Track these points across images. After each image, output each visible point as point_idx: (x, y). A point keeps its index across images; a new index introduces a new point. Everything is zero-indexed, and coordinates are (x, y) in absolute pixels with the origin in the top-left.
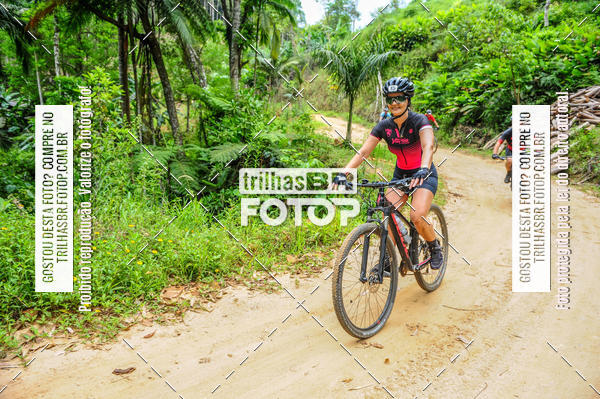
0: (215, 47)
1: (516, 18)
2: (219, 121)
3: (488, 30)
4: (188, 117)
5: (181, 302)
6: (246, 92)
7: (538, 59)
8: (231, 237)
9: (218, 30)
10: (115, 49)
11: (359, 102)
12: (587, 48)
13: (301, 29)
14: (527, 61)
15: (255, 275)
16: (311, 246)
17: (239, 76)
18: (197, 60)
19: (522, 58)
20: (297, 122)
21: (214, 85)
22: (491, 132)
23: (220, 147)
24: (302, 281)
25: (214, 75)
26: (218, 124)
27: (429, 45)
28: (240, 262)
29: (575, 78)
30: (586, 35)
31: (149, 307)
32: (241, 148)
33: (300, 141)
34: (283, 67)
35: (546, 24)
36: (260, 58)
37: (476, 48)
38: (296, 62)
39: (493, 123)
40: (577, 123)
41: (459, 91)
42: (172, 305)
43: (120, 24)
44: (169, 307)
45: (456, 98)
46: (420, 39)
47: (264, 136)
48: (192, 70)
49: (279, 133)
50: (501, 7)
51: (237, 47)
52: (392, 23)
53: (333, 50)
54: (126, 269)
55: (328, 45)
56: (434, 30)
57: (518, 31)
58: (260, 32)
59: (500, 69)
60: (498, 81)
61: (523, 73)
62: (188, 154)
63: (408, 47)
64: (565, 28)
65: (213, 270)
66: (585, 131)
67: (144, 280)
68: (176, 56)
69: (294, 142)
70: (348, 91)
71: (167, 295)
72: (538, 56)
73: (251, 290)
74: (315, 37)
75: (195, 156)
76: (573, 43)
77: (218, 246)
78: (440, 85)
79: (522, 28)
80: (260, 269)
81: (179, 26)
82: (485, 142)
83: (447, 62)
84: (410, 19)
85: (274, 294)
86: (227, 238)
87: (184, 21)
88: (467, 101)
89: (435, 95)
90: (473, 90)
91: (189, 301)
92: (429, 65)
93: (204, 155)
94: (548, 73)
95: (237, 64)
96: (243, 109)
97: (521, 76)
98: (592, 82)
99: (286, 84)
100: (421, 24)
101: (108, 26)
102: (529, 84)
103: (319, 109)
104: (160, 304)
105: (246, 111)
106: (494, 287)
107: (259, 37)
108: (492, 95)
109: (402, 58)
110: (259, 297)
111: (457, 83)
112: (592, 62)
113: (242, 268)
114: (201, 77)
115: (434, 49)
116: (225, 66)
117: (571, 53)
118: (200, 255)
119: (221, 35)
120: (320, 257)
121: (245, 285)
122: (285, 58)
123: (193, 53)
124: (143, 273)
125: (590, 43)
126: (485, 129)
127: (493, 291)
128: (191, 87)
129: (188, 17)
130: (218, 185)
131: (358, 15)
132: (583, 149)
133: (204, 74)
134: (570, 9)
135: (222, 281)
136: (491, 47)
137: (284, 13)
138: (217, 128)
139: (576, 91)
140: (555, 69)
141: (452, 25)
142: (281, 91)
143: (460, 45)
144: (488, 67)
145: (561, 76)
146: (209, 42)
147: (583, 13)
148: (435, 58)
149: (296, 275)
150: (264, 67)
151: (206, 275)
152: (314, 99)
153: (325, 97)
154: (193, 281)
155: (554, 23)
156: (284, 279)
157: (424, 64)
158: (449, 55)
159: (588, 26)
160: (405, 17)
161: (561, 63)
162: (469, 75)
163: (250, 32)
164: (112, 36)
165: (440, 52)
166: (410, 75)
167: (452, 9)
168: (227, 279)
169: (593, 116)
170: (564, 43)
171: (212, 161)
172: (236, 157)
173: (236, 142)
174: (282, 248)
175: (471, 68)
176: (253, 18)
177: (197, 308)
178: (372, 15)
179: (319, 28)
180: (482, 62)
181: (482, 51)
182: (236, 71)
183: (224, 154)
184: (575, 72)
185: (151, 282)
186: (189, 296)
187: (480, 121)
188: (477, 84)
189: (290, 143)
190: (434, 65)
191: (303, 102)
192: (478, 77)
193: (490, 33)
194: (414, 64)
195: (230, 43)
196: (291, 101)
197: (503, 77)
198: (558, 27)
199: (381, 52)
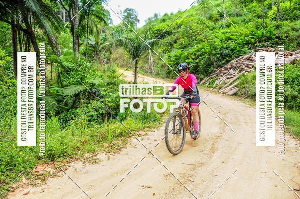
0: (66, 36)
1: (211, 24)
2: (68, 74)
3: (199, 29)
4: (52, 72)
5: (45, 173)
6: (83, 59)
7: (222, 42)
8: (73, 135)
9: (67, 27)
10: (10, 37)
11: (140, 64)
12: (243, 38)
13: (111, 27)
14: (217, 43)
15: (86, 155)
16: (116, 137)
17: (79, 51)
18: (56, 43)
19: (215, 42)
20: (109, 74)
21: (65, 55)
22: (203, 77)
23: (69, 87)
24: (111, 156)
25: (66, 50)
26: (68, 76)
27: (173, 36)
28: (79, 148)
29: (238, 51)
30: (242, 32)
31: (27, 177)
32: (80, 88)
33: (111, 83)
34: (102, 46)
35: (225, 27)
36: (90, 42)
37: (194, 38)
38: (109, 44)
39: (204, 72)
40: (240, 72)
41: (188, 58)
42: (40, 175)
43: (12, 23)
44: (38, 176)
45: (186, 61)
46: (169, 33)
47: (92, 81)
48: (53, 47)
49: (100, 79)
50: (204, 19)
51: (77, 37)
52: (155, 25)
53: (126, 38)
54: (14, 157)
55: (124, 36)
56: (175, 29)
57: (212, 30)
58: (89, 29)
59: (205, 47)
60: (205, 53)
61: (216, 49)
62: (52, 92)
63: (163, 37)
64: (233, 29)
65: (64, 154)
66: (243, 75)
67: (24, 162)
68: (44, 40)
69: (108, 84)
70: (134, 58)
71: (38, 170)
72: (222, 41)
73: (84, 163)
74: (118, 32)
75: (56, 92)
76: (237, 36)
77: (66, 141)
78: (179, 55)
79: (214, 28)
80: (89, 151)
81: (45, 25)
82: (200, 82)
83: (181, 44)
84: (163, 24)
85: (97, 164)
86: (72, 136)
87: (49, 23)
88: (191, 63)
89: (177, 60)
90: (194, 57)
91: (50, 172)
92: (173, 45)
93: (60, 92)
94: (227, 49)
95: (77, 44)
96: (81, 67)
97: (215, 50)
98: (245, 53)
99: (104, 55)
100: (168, 26)
101: (6, 25)
102: (219, 54)
103: (121, 67)
104: (33, 175)
105: (82, 69)
106: (205, 152)
107: (89, 31)
108: (203, 59)
109: (160, 42)
110: (89, 167)
111: (186, 54)
112: (245, 44)
113: (80, 152)
114: (59, 51)
115: (175, 38)
116: (71, 45)
117: (236, 40)
118: (56, 146)
119: (68, 30)
120: (121, 143)
121: (81, 161)
122: (103, 42)
123: (54, 39)
124: (23, 158)
125: (244, 36)
126: (200, 75)
127: (205, 154)
128: (53, 56)
129: (51, 21)
130: (69, 107)
131: (139, 21)
132: (243, 83)
133: (60, 50)
134: (234, 20)
135: (68, 159)
136: (201, 37)
137: (102, 19)
138: (67, 77)
139: (239, 57)
140: (229, 47)
141: (183, 27)
142: (101, 58)
143: (187, 36)
144: (200, 46)
145: (232, 50)
146: (62, 33)
147: (240, 22)
148: (176, 42)
149: (108, 153)
150: (92, 46)
151: (60, 157)
152: (118, 62)
153: (124, 61)
154: (52, 160)
155: (228, 26)
156: (102, 156)
157: (171, 45)
158: (182, 41)
159: (243, 28)
160: (161, 23)
161: (232, 45)
162: (192, 50)
163: (84, 29)
164: (8, 29)
165: (178, 39)
166: (165, 50)
167: (182, 19)
168: (71, 158)
169: (247, 68)
170: (233, 35)
171: (65, 95)
172: (77, 93)
173: (78, 85)
174: (101, 139)
175: (192, 47)
176: (85, 22)
177: (54, 175)
178: (145, 21)
179: (120, 27)
180: (197, 44)
181: (197, 39)
182: (77, 48)
183: (70, 91)
184: (238, 49)
185: (28, 163)
186: (50, 169)
187: (198, 71)
188: (195, 54)
189: (106, 84)
190: (175, 45)
191: (113, 64)
192: (196, 51)
193: (200, 31)
194: (166, 45)
195: (73, 34)
196: (107, 63)
197: (207, 51)
198: (230, 28)
199: (149, 40)
